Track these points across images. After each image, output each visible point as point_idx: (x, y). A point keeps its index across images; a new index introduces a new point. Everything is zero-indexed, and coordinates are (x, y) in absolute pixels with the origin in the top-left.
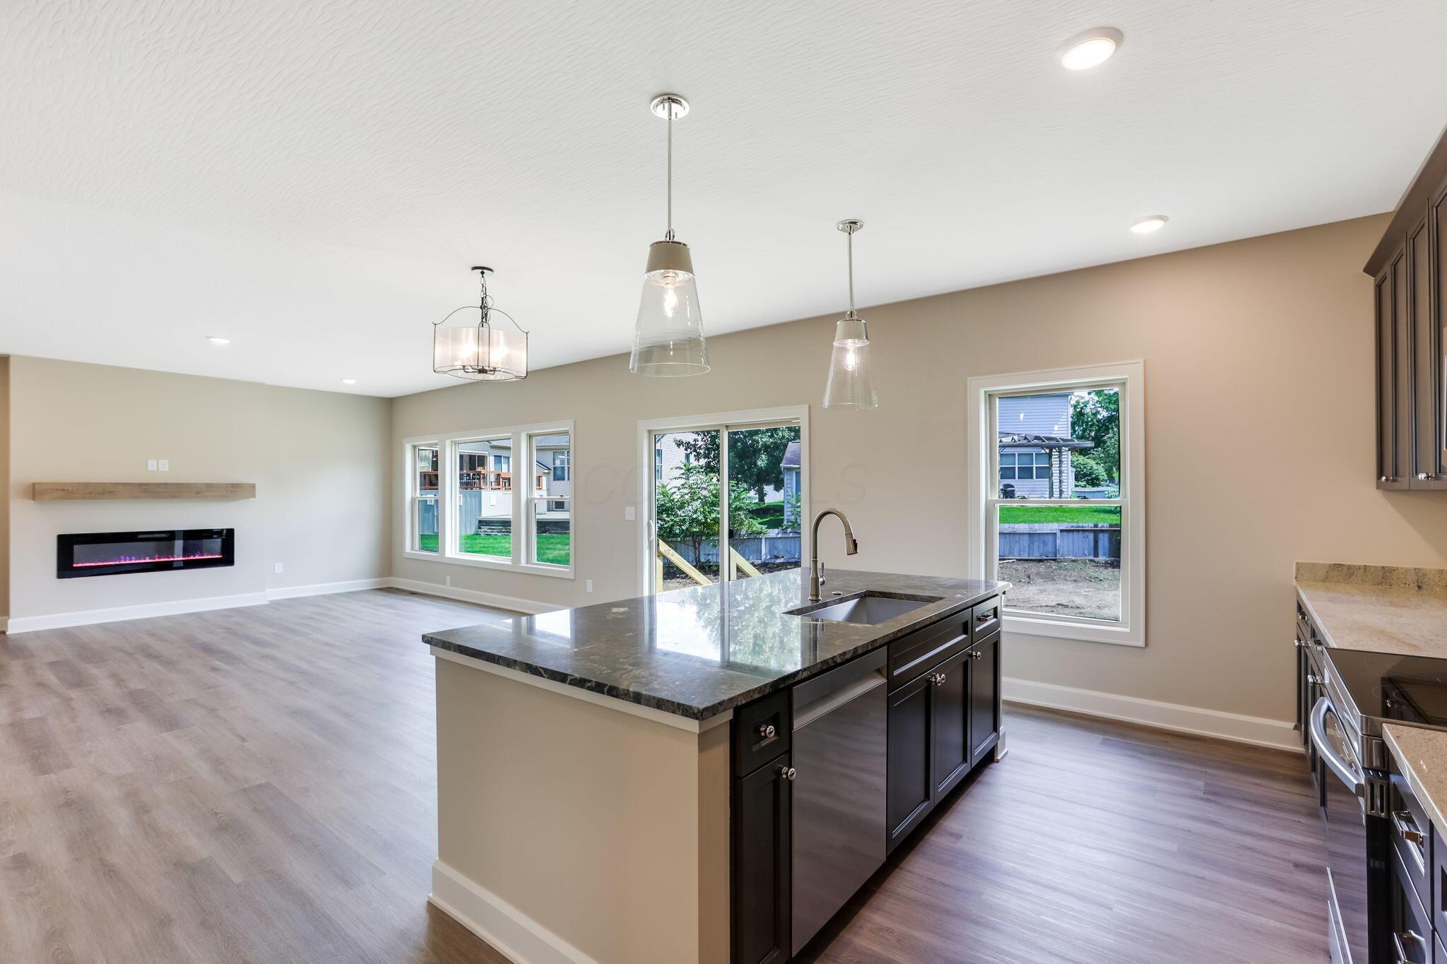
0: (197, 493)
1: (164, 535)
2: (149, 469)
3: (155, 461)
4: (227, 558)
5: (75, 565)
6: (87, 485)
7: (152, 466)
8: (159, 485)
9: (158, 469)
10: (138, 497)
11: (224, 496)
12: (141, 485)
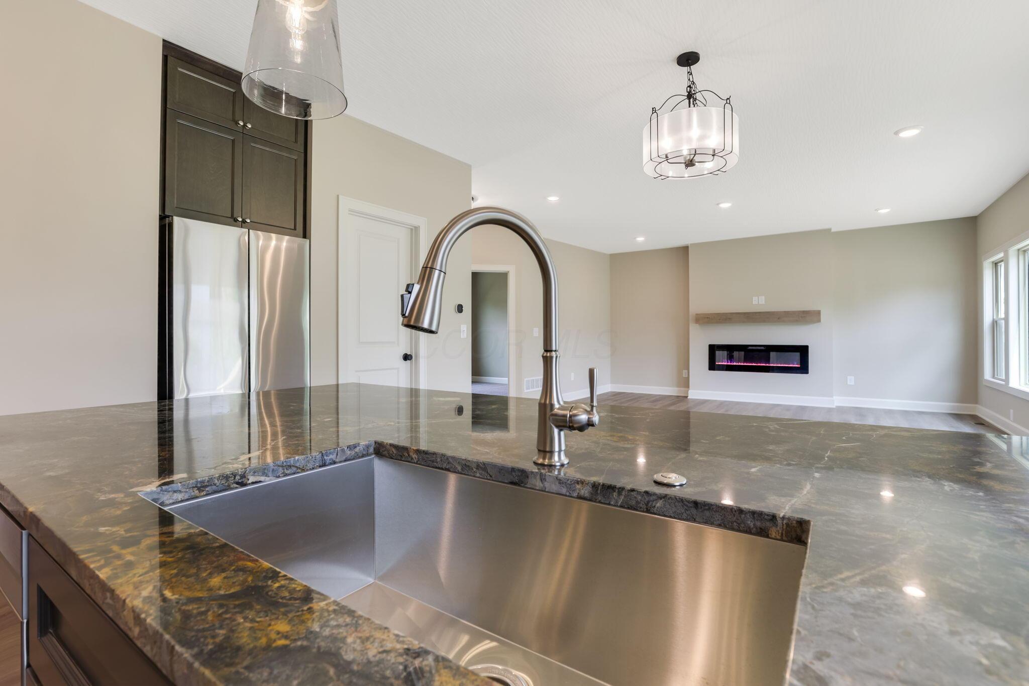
0: (779, 319)
1: (762, 348)
2: (754, 303)
3: (757, 297)
4: (804, 368)
5: (717, 363)
6: (718, 314)
7: (755, 300)
8: (756, 313)
9: (758, 302)
10: (744, 322)
11: (797, 321)
12: (745, 314)
